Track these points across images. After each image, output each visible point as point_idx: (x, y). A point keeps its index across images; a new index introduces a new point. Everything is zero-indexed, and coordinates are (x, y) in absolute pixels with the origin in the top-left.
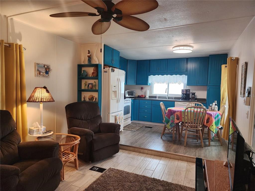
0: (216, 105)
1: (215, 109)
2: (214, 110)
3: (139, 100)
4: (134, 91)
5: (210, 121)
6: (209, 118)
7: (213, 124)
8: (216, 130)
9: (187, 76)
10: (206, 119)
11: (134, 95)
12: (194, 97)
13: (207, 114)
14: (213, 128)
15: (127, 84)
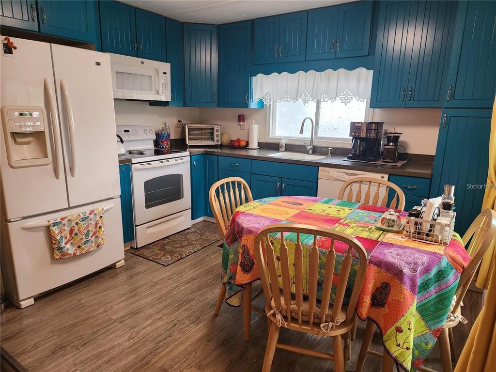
0: (446, 206)
1: (436, 231)
2: (428, 235)
3: (218, 156)
4: (216, 128)
5: (391, 301)
6: (386, 283)
7: (402, 323)
8: (427, 344)
9: (372, 72)
10: (370, 290)
11: (215, 140)
12: (395, 150)
13: (375, 264)
14: (401, 342)
15: (185, 105)
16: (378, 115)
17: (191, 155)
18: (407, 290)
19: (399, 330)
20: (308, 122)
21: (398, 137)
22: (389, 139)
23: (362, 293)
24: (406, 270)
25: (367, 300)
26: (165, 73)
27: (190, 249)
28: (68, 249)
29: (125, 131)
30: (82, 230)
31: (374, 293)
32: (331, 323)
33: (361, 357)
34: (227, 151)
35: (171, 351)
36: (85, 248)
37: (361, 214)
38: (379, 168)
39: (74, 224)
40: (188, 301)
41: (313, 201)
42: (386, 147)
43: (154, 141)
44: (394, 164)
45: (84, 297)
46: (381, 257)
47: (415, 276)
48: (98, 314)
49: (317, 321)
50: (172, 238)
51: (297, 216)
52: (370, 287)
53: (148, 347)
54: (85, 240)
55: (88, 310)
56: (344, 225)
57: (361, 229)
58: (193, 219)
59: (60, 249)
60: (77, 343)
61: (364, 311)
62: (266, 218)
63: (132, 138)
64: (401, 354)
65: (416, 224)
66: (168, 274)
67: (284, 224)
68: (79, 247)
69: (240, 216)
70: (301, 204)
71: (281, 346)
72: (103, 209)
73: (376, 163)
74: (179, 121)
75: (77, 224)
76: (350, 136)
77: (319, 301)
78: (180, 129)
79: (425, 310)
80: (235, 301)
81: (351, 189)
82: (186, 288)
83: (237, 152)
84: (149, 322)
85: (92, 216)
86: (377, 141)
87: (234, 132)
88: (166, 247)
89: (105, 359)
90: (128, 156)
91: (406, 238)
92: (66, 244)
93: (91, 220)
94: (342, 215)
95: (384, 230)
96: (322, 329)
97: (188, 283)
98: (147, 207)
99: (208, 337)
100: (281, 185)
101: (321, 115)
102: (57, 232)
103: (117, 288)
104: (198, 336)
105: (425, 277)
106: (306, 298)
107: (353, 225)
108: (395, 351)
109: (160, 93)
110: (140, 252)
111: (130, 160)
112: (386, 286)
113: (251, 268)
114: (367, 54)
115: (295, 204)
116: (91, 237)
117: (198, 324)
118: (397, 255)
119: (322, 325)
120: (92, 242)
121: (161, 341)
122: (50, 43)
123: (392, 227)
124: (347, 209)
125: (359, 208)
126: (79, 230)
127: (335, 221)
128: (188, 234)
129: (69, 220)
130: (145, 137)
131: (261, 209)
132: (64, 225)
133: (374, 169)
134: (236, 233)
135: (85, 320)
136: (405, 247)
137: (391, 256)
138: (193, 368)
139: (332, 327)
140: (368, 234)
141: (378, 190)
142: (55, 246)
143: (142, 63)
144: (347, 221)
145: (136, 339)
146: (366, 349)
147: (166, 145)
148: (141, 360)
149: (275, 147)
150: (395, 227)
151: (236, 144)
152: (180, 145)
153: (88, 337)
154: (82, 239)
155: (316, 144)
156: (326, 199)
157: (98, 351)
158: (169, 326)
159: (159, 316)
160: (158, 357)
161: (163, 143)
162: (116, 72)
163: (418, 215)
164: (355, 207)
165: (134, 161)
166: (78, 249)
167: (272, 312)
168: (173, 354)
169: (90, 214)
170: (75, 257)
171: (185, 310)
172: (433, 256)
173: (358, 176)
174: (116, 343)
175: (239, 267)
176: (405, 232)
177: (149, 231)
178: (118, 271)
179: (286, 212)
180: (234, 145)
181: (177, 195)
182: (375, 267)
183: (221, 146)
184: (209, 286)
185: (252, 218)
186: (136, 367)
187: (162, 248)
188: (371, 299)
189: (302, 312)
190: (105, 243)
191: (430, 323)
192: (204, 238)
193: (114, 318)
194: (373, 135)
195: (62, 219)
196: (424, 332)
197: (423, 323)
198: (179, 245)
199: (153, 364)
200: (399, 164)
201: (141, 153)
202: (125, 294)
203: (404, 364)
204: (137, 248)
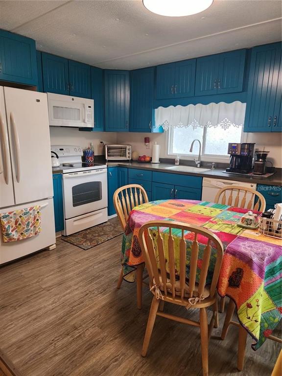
2: (277, 232)
3: (128, 168)
4: (128, 147)
5: (243, 283)
6: (240, 269)
7: (252, 301)
8: (274, 318)
9: (245, 104)
10: (228, 274)
11: (127, 156)
12: (263, 165)
13: (231, 253)
14: (250, 315)
15: (105, 130)
16: (251, 138)
17: (108, 168)
18: (255, 274)
19: (249, 306)
20: (197, 143)
21: (266, 155)
22: (259, 156)
23: (221, 276)
24: (255, 259)
25: (225, 281)
26: (90, 107)
27: (105, 238)
28: (14, 235)
29: (60, 150)
30: (24, 221)
31: (231, 276)
32: (197, 298)
33: (225, 326)
34: (135, 165)
35: (82, 314)
36: (26, 234)
37: (228, 214)
38: (251, 179)
39: (18, 217)
40: (98, 277)
41: (194, 203)
42: (256, 162)
43: (82, 157)
44: (262, 176)
45: (25, 270)
46: (236, 248)
47: (263, 264)
48: (33, 284)
49: (186, 296)
50: (92, 229)
51: (178, 215)
52: (228, 271)
53: (65, 310)
54: (26, 229)
55: (26, 280)
56: (212, 222)
57: (226, 226)
58: (109, 215)
59: (8, 235)
60: (15, 304)
61: (223, 290)
62: (154, 216)
63: (66, 154)
64: (251, 325)
65: (267, 223)
66: (86, 256)
67: (166, 221)
68: (22, 234)
69: (134, 214)
70: (184, 206)
71: (159, 314)
72: (40, 207)
73: (248, 175)
74: (101, 142)
75: (21, 217)
76: (228, 153)
77: (187, 280)
78: (102, 148)
79: (272, 291)
80: (130, 278)
81: (225, 195)
82: (98, 267)
83: (143, 166)
84: (68, 291)
85: (31, 212)
86: (250, 158)
87: (141, 150)
88: (87, 236)
89: (34, 317)
90: (62, 168)
91: (260, 234)
92: (12, 231)
93: (31, 214)
94: (213, 214)
95: (243, 227)
96: (190, 302)
97: (100, 263)
98: (74, 205)
99: (111, 305)
100: (174, 191)
101: (207, 138)
102: (5, 222)
103: (48, 265)
104: (104, 303)
105: (271, 265)
106: (178, 278)
107: (220, 222)
108: (246, 323)
109: (86, 121)
110: (68, 239)
111: (62, 171)
112: (240, 271)
113: (139, 253)
114: (241, 91)
115: (178, 205)
116: (31, 227)
117: (104, 294)
118: (249, 247)
119: (190, 299)
120: (31, 230)
121: (75, 306)
122: (3, 86)
123: (250, 225)
124: (218, 210)
125: (228, 210)
126: (22, 221)
127: (207, 219)
128: (105, 226)
129: (15, 214)
130: (74, 153)
131: (152, 209)
132: (11, 218)
133: (247, 180)
134: (131, 226)
135: (22, 288)
136: (257, 241)
137: (243, 248)
138: (97, 327)
139: (198, 301)
140: (230, 229)
141: (245, 196)
142: (5, 233)
143: (73, 99)
144: (216, 219)
145: (58, 304)
146: (229, 320)
147: (91, 160)
148: (60, 319)
149: (172, 162)
150: (252, 225)
151: (143, 159)
152: (100, 160)
153: (23, 300)
154: (24, 228)
155: (203, 159)
156: (205, 202)
157: (29, 311)
158: (83, 295)
159: (76, 287)
160: (72, 318)
161: (88, 158)
162: (54, 107)
163: (269, 216)
164: (226, 209)
165: (64, 171)
166: (21, 235)
167: (153, 287)
168: (83, 316)
169: (30, 210)
170: (19, 241)
171: (95, 283)
172: (278, 249)
173: (233, 185)
174: (43, 306)
175: (131, 252)
176: (259, 230)
177: (76, 223)
178: (51, 252)
179: (170, 211)
180: (141, 160)
181: (97, 197)
182: (231, 256)
183: (132, 161)
184: (116, 266)
185: (142, 216)
186: (55, 324)
187: (85, 237)
188: (229, 281)
189: (175, 289)
190: (41, 231)
191: (276, 302)
192: (116, 229)
193: (44, 287)
194: (246, 153)
195: (10, 213)
196: (272, 309)
197: (271, 302)
198: (97, 235)
199: (68, 323)
200: (266, 176)
201: (71, 166)
202: (53, 270)
203: (253, 333)
204: (66, 236)
